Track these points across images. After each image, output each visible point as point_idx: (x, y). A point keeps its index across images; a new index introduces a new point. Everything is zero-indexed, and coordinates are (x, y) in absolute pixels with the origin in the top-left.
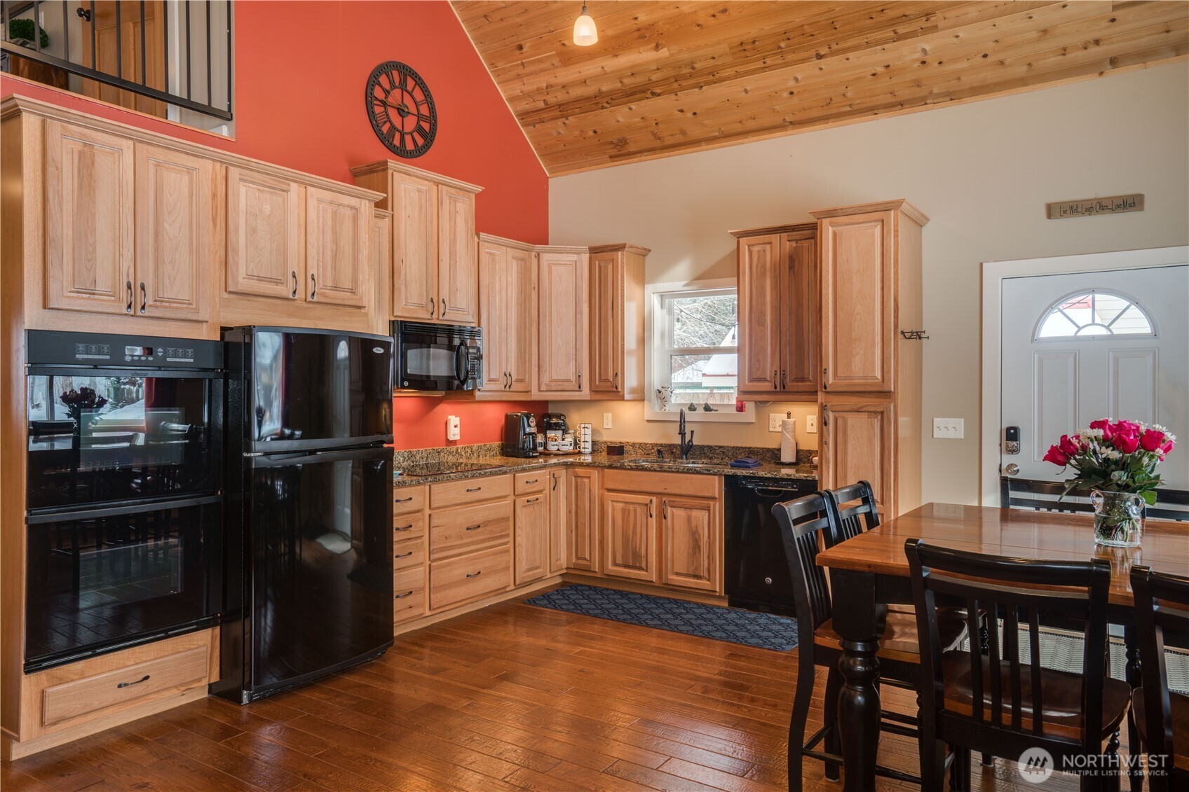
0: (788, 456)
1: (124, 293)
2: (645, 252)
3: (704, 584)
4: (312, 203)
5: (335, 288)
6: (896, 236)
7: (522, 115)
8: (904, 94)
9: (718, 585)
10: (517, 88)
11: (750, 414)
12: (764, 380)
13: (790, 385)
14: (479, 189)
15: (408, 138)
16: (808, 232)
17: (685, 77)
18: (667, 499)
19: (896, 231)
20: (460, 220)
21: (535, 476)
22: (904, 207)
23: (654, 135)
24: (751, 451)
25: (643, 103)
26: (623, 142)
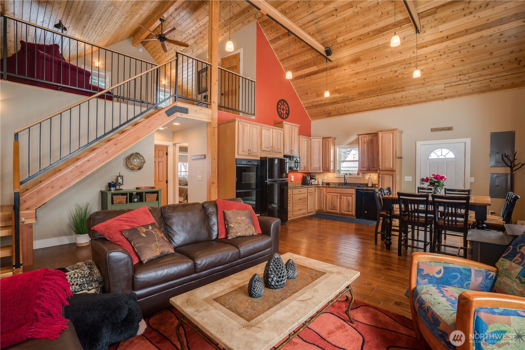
0: (370, 185)
1: (248, 151)
2: (335, 138)
3: (351, 213)
4: (274, 132)
5: (277, 149)
6: (396, 136)
7: (306, 108)
8: (398, 103)
9: (354, 213)
10: (305, 102)
11: (361, 176)
12: (365, 168)
13: (371, 169)
14: (299, 126)
15: (284, 115)
16: (376, 134)
17: (346, 100)
18: (342, 194)
19: (396, 135)
20: (296, 133)
21: (311, 189)
22: (398, 130)
23: (338, 112)
24: (361, 184)
25: (335, 105)
26: (330, 113)
